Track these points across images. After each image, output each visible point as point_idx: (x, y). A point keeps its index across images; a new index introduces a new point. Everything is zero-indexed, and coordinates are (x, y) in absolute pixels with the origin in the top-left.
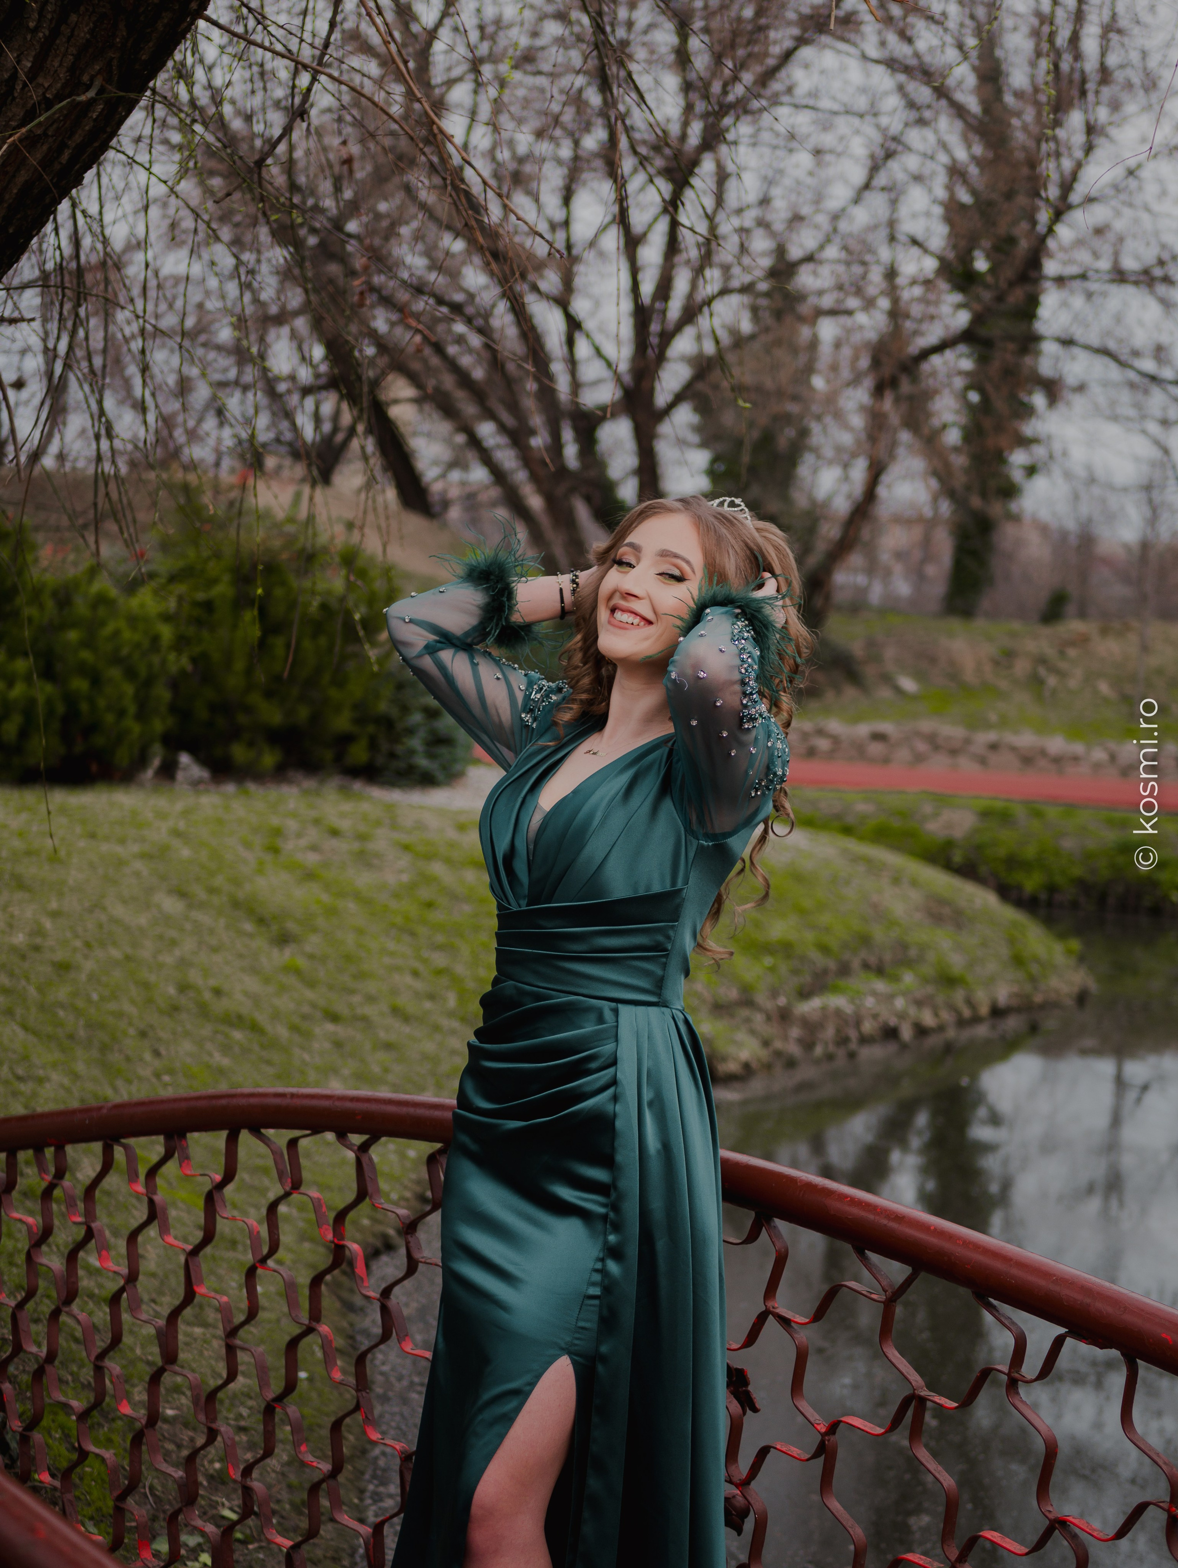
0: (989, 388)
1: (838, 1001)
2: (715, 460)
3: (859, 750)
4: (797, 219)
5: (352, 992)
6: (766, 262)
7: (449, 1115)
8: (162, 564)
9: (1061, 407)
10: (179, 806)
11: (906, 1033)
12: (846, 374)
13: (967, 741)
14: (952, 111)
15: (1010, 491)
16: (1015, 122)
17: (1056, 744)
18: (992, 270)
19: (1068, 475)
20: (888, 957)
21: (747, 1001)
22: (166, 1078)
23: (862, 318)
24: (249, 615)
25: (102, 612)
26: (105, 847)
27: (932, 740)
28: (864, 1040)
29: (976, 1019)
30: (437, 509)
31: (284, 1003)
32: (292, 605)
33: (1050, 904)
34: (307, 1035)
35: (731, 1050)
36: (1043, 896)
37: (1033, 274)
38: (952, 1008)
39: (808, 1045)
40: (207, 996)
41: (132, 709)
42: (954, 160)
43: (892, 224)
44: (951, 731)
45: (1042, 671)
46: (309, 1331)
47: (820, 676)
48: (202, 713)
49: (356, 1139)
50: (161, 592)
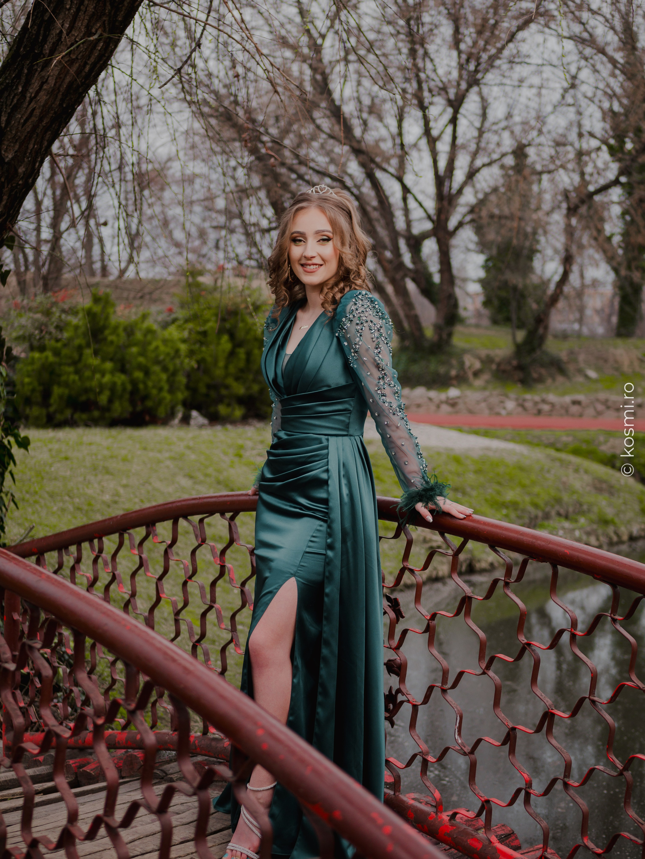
2: (487, 261)
3: (566, 410)
8: (181, 314)
10: (191, 435)
18: (634, 148)
20: (571, 509)
24: (225, 338)
25: (149, 337)
26: (151, 454)
27: (606, 403)
29: (620, 542)
32: (248, 331)
38: (607, 536)
41: (166, 387)
43: (580, 126)
46: (211, 608)
47: (543, 371)
48: (203, 390)
49: (228, 515)
50: (181, 328)
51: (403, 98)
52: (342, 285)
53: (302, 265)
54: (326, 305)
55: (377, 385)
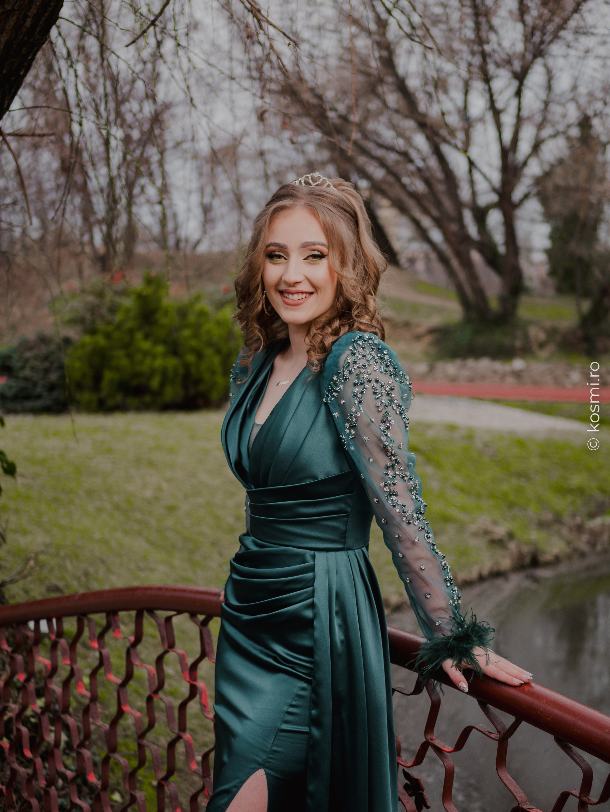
21: (558, 521)
25: (202, 320)
26: (199, 444)
35: (548, 548)
39: (593, 544)
41: (219, 370)
46: (179, 738)
47: (608, 342)
49: (201, 617)
51: (469, 72)
52: (337, 323)
53: (282, 293)
54: (312, 353)
55: (382, 479)
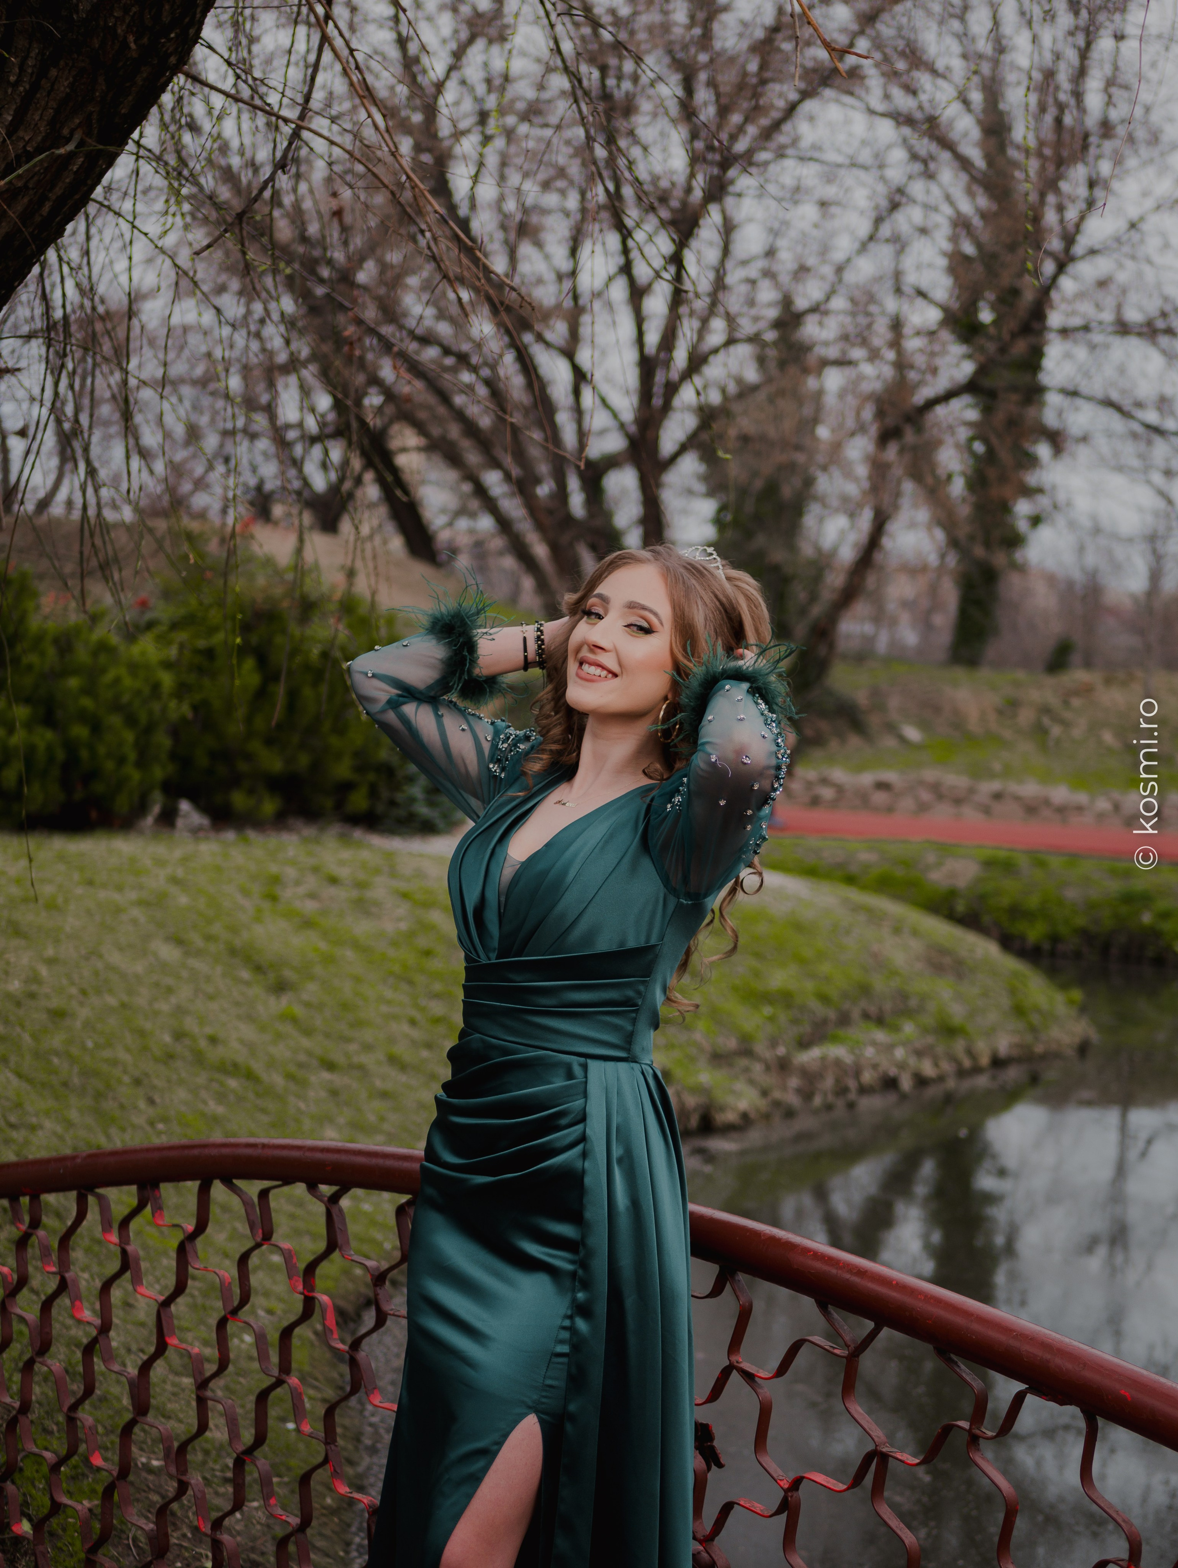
0: (994, 441)
1: (837, 1051)
2: (722, 509)
3: (863, 799)
4: (802, 271)
5: (348, 1040)
6: (772, 313)
7: (416, 1166)
8: (163, 612)
9: (1066, 459)
10: (178, 853)
11: (906, 1083)
12: (850, 423)
13: (971, 791)
14: (956, 164)
15: (1014, 541)
16: (1018, 175)
17: (1060, 794)
18: (995, 322)
19: (1072, 525)
20: (888, 1006)
21: (746, 1051)
22: (160, 1126)
23: (867, 369)
24: (249, 663)
25: (103, 659)
26: (102, 895)
27: (936, 789)
28: (863, 1090)
29: (976, 1070)
30: (443, 557)
31: (280, 1051)
32: (295, 652)
33: (1053, 954)
34: (303, 1084)
35: (730, 1100)
36: (1046, 946)
37: (1036, 325)
38: (953, 1059)
39: (807, 1095)
40: (203, 1044)
41: (132, 756)
42: (958, 213)
43: (898, 275)
44: (955, 780)
45: (1046, 721)
46: (279, 1382)
47: (824, 726)
48: (202, 760)
49: (326, 1189)
50: (163, 640)
